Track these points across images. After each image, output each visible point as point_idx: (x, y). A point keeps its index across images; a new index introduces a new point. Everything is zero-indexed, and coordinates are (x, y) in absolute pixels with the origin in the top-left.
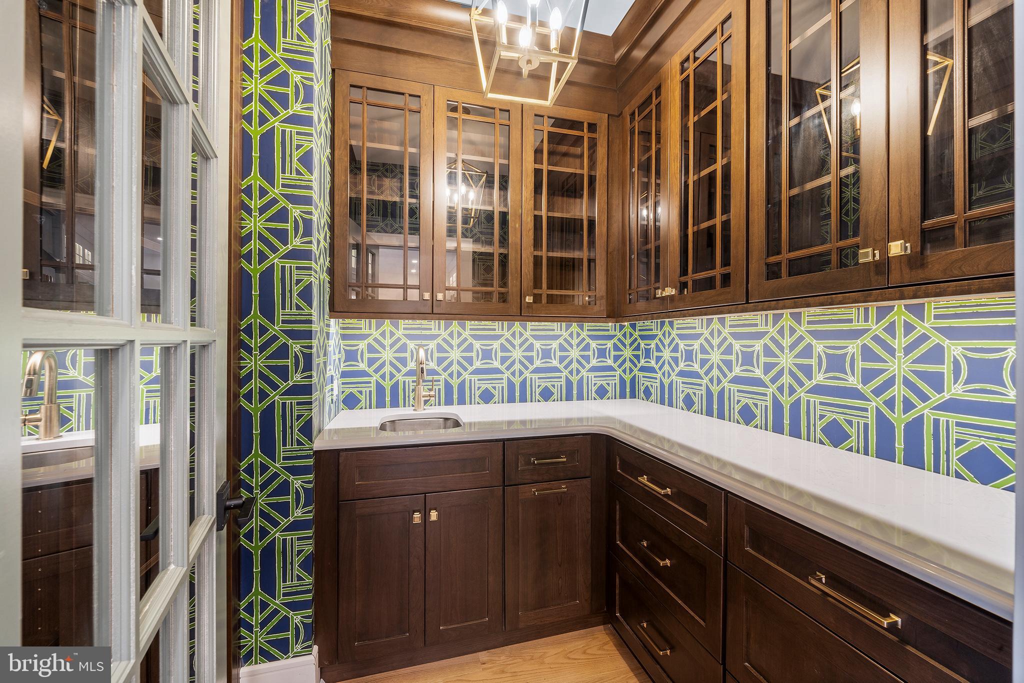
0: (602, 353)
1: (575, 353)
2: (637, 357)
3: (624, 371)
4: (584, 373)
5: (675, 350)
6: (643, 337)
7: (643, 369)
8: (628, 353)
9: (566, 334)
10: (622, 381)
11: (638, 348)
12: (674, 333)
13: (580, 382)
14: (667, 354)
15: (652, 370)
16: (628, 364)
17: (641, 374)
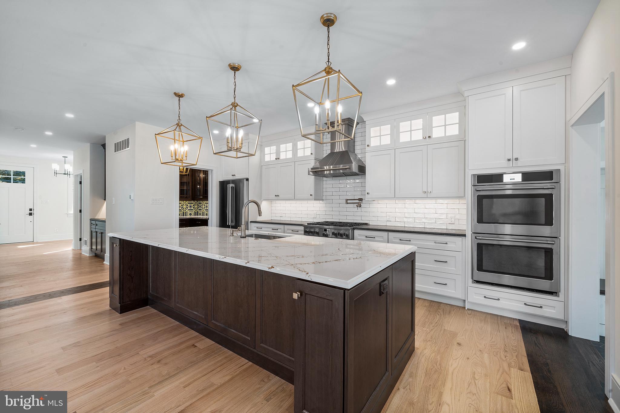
0: (191, 207)
1: (185, 207)
2: (198, 207)
3: (195, 210)
4: (187, 210)
5: (205, 206)
6: (199, 203)
7: (199, 210)
8: (196, 207)
9: (183, 203)
10: (195, 212)
11: (198, 206)
12: (204, 203)
13: (186, 212)
14: (203, 207)
15: (201, 210)
16: (196, 209)
17: (199, 211)
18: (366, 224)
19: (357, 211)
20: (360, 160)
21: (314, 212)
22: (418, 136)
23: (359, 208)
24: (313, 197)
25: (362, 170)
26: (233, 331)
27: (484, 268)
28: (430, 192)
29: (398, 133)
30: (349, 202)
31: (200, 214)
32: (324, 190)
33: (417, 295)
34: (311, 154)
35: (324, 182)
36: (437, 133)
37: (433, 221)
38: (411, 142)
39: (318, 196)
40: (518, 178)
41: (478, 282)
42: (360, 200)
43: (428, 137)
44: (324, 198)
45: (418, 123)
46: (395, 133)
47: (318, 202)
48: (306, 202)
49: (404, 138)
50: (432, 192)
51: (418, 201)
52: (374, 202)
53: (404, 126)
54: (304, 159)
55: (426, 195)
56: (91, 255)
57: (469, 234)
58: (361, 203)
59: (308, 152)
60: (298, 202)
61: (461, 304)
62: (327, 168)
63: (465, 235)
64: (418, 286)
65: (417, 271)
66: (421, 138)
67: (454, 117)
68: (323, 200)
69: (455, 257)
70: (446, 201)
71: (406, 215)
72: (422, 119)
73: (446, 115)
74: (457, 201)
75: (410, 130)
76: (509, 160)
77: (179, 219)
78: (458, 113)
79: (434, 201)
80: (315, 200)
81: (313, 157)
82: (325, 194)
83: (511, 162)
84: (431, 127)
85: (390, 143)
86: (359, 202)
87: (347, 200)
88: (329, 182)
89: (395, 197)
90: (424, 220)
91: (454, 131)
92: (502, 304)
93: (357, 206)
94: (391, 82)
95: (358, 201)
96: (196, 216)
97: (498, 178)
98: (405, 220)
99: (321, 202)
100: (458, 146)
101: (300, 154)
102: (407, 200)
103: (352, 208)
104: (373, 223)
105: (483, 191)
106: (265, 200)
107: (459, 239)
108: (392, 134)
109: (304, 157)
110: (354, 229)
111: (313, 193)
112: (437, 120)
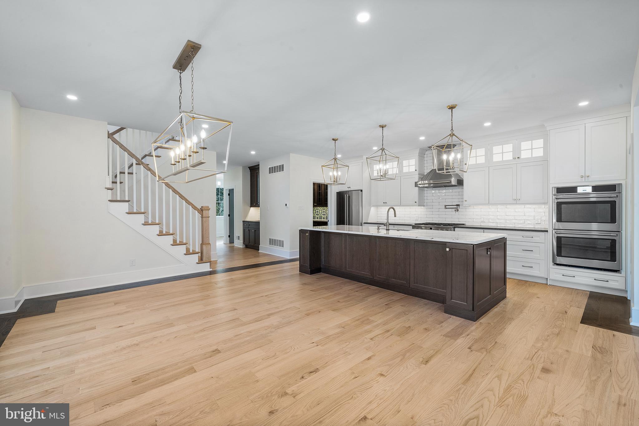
18: (463, 224)
19: (455, 214)
20: (457, 175)
21: (416, 215)
22: (509, 157)
23: (457, 212)
24: (417, 203)
25: (460, 183)
26: (393, 279)
27: (562, 255)
28: (519, 199)
29: (492, 154)
30: (447, 207)
31: (317, 218)
32: (425, 198)
33: (508, 276)
34: (416, 170)
35: (426, 192)
36: (525, 155)
37: (521, 222)
38: (503, 161)
39: (421, 203)
40: (589, 190)
41: (558, 264)
42: (458, 206)
43: (517, 158)
44: (425, 204)
45: (509, 147)
46: (489, 155)
47: (420, 207)
48: (409, 207)
49: (497, 158)
50: (521, 199)
51: (508, 206)
52: (469, 207)
53: (497, 149)
54: (409, 174)
55: (516, 201)
56: (243, 247)
57: (550, 230)
58: (458, 208)
59: (413, 169)
60: (404, 207)
61: (544, 282)
62: (426, 182)
63: (547, 231)
64: (509, 269)
65: (508, 258)
66: (511, 158)
67: (539, 143)
68: (424, 206)
69: (539, 247)
70: (534, 206)
71: (499, 217)
72: (512, 144)
73: (533, 141)
74: (543, 206)
75: (502, 152)
76: (582, 177)
77: (313, 221)
78: (543, 140)
79: (523, 206)
80: (419, 206)
81: (417, 172)
82: (426, 201)
83: (584, 178)
84: (520, 150)
85: (484, 162)
86: (457, 207)
87: (446, 206)
88: (429, 192)
89: (489, 204)
90: (514, 221)
91: (539, 153)
92: (577, 280)
93: (455, 211)
94: (487, 124)
95: (455, 207)
96: (321, 220)
97: (573, 190)
98: (498, 221)
99: (422, 207)
100: (543, 165)
101: (405, 170)
102: (499, 206)
103: (451, 212)
104: (468, 224)
105: (561, 199)
106: (373, 206)
107: (543, 233)
108: (486, 155)
109: (409, 172)
110: (455, 227)
111: (417, 201)
112: (525, 145)
